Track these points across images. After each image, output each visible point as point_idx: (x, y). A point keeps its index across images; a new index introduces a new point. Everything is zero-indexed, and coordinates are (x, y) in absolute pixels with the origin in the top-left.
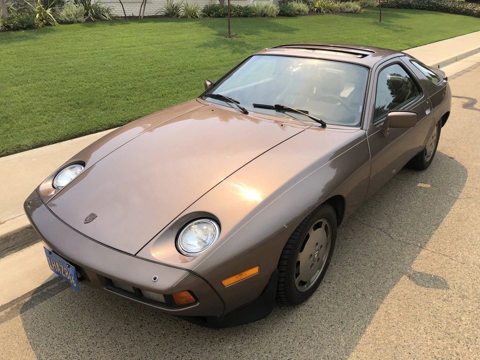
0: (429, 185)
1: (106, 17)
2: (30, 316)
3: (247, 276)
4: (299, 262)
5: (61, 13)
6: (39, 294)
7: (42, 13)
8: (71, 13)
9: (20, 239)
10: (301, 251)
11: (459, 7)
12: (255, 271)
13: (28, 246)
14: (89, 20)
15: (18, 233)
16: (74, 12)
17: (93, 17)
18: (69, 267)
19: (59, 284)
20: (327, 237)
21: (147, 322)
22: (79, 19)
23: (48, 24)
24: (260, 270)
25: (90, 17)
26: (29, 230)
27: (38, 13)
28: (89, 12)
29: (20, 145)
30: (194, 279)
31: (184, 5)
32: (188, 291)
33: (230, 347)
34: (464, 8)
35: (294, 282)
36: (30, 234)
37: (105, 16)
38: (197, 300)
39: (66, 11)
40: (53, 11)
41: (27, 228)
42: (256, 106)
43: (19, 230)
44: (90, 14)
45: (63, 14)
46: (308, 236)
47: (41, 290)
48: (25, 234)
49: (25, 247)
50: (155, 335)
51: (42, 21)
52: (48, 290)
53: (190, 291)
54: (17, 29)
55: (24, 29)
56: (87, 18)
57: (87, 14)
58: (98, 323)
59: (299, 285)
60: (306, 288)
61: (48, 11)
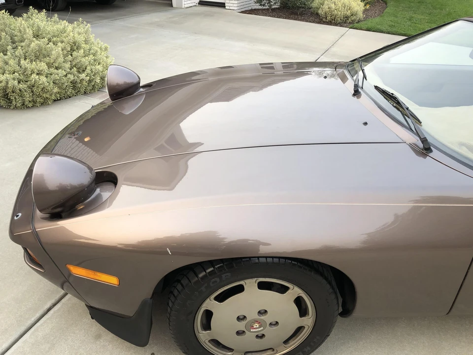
3: (102, 280)
4: (209, 312)
10: (220, 300)
12: (113, 280)
59: (209, 342)
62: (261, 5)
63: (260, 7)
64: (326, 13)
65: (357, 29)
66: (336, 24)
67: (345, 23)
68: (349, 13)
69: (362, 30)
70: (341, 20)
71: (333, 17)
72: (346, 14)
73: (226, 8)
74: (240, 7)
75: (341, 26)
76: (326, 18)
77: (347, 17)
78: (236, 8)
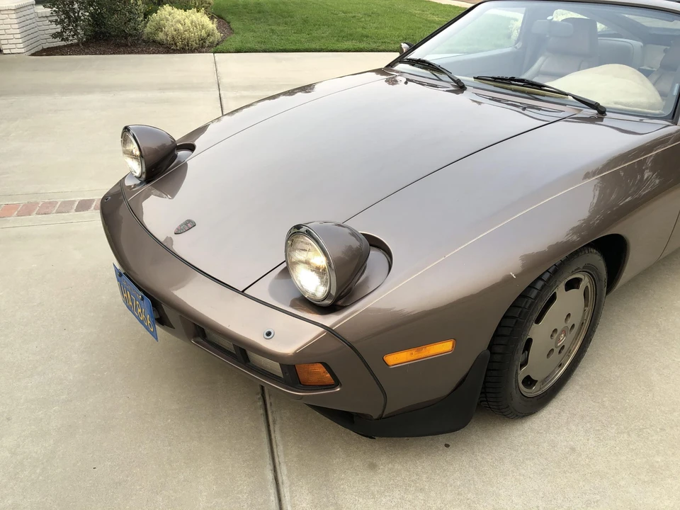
3: (431, 354)
4: (530, 341)
10: (538, 321)
12: (446, 347)
18: (142, 299)
20: (585, 310)
24: (455, 347)
30: (335, 344)
32: (321, 363)
35: (517, 375)
38: (337, 383)
46: (553, 298)
53: (325, 365)
59: (523, 382)
60: (535, 391)
62: (63, 40)
63: (63, 43)
64: (173, 38)
65: (223, 52)
66: (192, 51)
67: (203, 47)
68: (203, 33)
69: (230, 52)
70: (196, 43)
71: (185, 42)
72: (201, 35)
73: (5, 52)
74: (29, 48)
75: (200, 52)
76: (175, 44)
77: (203, 40)
78: (23, 50)
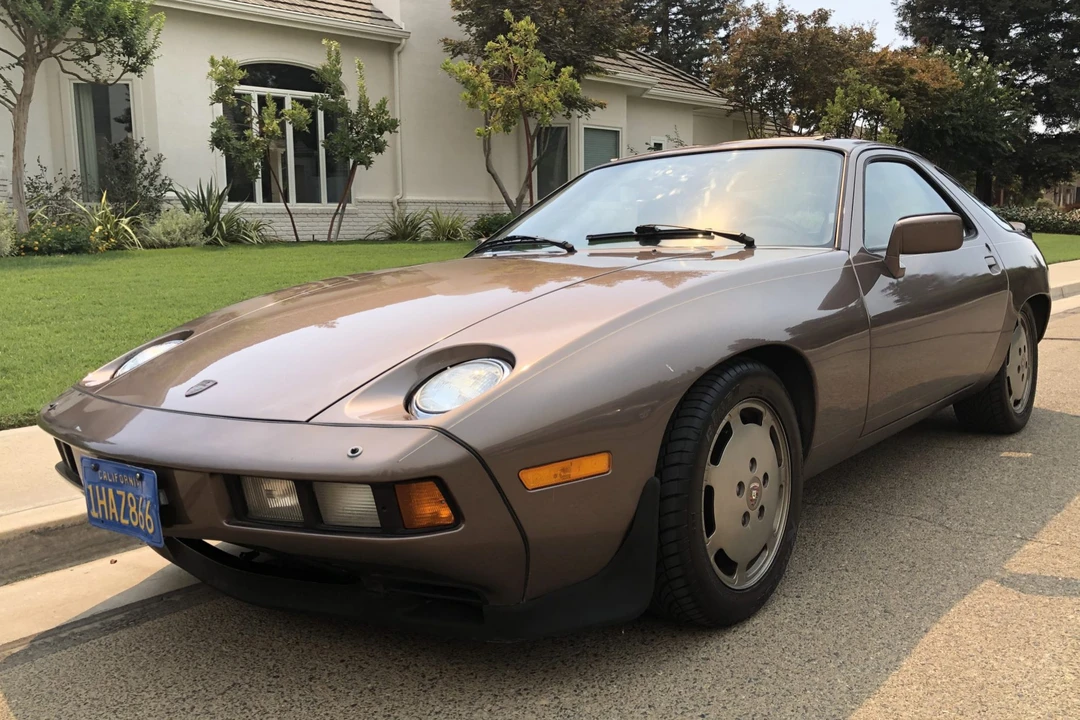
0: (1030, 455)
1: (252, 238)
2: (21, 674)
3: (583, 473)
4: (710, 490)
5: (153, 228)
6: (49, 640)
7: (109, 226)
8: (174, 226)
9: (12, 557)
10: (715, 460)
11: (1054, 218)
12: (597, 464)
13: (30, 577)
14: (214, 244)
15: (8, 541)
16: (180, 225)
17: (224, 239)
18: (141, 477)
19: (102, 624)
20: (779, 465)
21: (326, 672)
22: (191, 240)
23: (119, 247)
24: (611, 464)
25: (215, 239)
26: (36, 538)
27: (100, 224)
28: (216, 228)
29: (32, 411)
31: (431, 216)
32: (434, 477)
33: (544, 702)
34: (1065, 220)
35: (705, 544)
36: (37, 549)
37: (249, 237)
38: (458, 518)
39: (163, 225)
40: (135, 224)
41: (32, 532)
42: (594, 240)
43: (12, 537)
44: (216, 231)
45: (156, 230)
46: (728, 430)
47: (55, 635)
48: (25, 547)
49: (23, 579)
50: (347, 691)
51: (107, 238)
52: (73, 634)
53: (441, 485)
54: (47, 250)
55: (65, 253)
56: (209, 239)
57: (208, 232)
58: (198, 678)
59: (716, 561)
61: (124, 222)
